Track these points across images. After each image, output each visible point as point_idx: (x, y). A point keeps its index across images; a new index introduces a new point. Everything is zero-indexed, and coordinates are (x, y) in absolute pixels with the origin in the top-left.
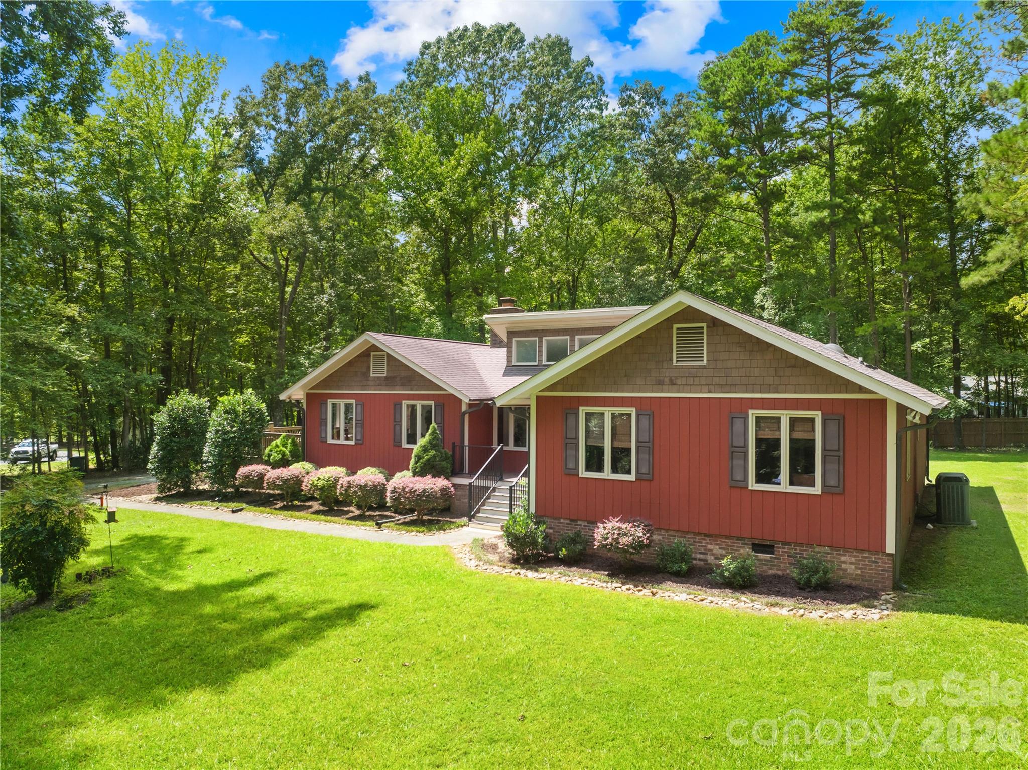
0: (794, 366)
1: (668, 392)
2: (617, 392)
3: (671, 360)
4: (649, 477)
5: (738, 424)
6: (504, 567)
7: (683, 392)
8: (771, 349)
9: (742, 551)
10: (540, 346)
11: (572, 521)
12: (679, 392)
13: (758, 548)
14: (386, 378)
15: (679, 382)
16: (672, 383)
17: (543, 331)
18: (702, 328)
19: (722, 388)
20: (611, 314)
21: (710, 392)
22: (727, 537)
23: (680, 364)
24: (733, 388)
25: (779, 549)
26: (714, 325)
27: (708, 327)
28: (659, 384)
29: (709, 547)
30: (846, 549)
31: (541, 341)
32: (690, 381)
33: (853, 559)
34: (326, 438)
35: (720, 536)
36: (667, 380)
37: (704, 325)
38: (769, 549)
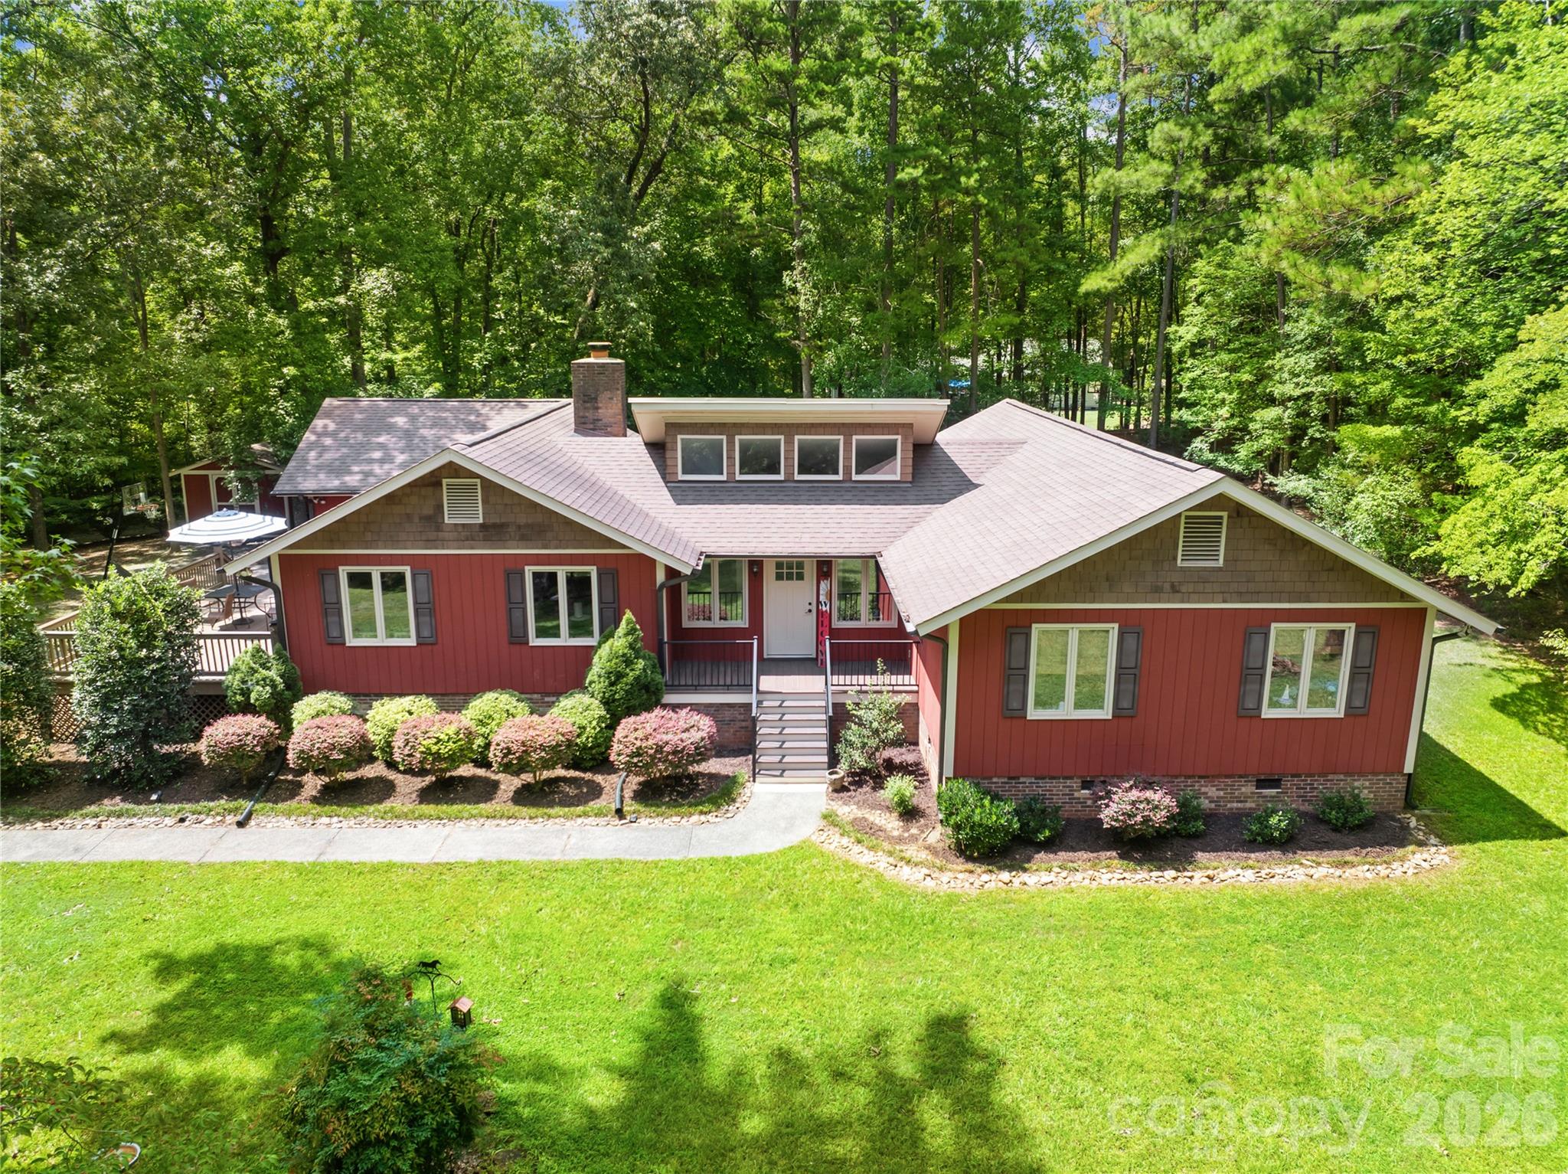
0: (1331, 570)
1: (1169, 602)
2: (1093, 602)
3: (1175, 559)
4: (1130, 713)
5: (1257, 640)
6: (971, 872)
7: (1188, 602)
8: (1307, 548)
9: (1243, 789)
10: (731, 450)
11: (1010, 778)
12: (1182, 602)
13: (1261, 784)
14: (481, 525)
15: (1184, 589)
16: (1174, 589)
17: (735, 425)
18: (1221, 517)
19: (1241, 597)
20: (869, 409)
21: (1224, 601)
22: (1227, 777)
23: (1186, 564)
24: (1255, 596)
25: (1287, 783)
26: (1238, 514)
27: (1229, 517)
28: (1156, 592)
29: (1203, 789)
30: (1362, 774)
31: (731, 443)
32: (1200, 587)
33: (1367, 784)
34: (342, 635)
35: (1218, 776)
36: (1167, 586)
37: (1225, 514)
38: (1274, 783)
